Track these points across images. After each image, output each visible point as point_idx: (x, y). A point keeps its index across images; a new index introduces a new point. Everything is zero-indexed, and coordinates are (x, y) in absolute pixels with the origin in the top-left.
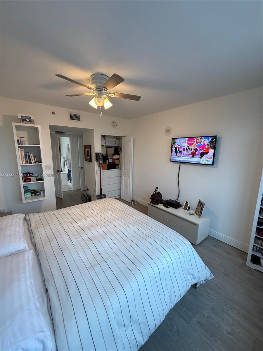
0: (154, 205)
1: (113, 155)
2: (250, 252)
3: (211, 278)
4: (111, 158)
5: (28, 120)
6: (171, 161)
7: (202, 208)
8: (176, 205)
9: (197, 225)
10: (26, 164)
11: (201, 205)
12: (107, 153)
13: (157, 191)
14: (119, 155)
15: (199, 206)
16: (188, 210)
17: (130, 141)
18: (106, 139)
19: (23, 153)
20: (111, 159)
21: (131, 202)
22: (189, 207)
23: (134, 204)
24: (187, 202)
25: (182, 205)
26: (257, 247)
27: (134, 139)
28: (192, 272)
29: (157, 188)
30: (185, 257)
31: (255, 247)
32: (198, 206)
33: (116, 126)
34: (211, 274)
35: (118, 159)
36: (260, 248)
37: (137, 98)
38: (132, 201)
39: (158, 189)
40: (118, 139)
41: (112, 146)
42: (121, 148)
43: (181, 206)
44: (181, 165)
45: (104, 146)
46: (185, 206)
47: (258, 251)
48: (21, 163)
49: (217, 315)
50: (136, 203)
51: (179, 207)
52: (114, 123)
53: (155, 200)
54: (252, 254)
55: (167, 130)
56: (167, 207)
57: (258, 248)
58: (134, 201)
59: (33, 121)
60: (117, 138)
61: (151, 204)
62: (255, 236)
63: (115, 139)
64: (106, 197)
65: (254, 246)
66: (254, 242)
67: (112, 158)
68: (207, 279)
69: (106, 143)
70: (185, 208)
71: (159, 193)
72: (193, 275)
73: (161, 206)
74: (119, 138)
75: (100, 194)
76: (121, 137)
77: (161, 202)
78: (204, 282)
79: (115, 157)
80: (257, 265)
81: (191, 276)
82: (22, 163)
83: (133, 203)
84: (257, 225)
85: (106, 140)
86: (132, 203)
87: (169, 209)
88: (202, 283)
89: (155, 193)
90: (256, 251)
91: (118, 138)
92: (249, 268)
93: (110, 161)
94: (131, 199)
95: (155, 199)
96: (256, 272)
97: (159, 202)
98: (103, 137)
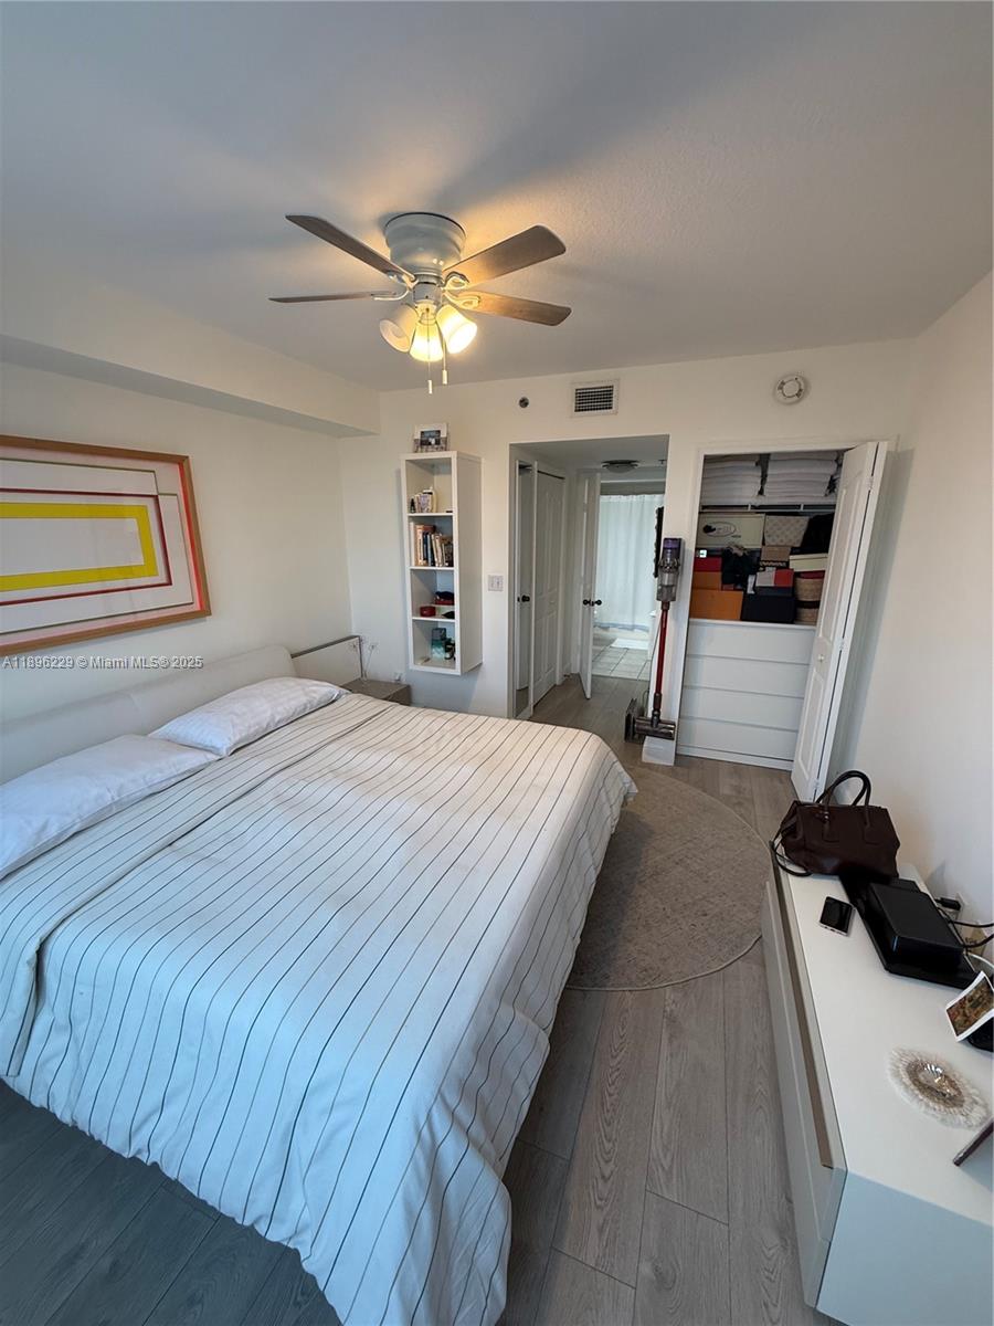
1: (794, 551)
4: (775, 568)
5: (433, 441)
10: (424, 565)
12: (761, 543)
18: (772, 472)
19: (420, 537)
20: (777, 572)
22: (990, 1026)
33: (800, 394)
35: (818, 575)
41: (799, 507)
48: (413, 563)
52: (782, 387)
59: (446, 440)
67: (781, 568)
69: (765, 491)
70: (960, 1018)
76: (841, 453)
82: (417, 564)
85: (768, 479)
98: (754, 464)
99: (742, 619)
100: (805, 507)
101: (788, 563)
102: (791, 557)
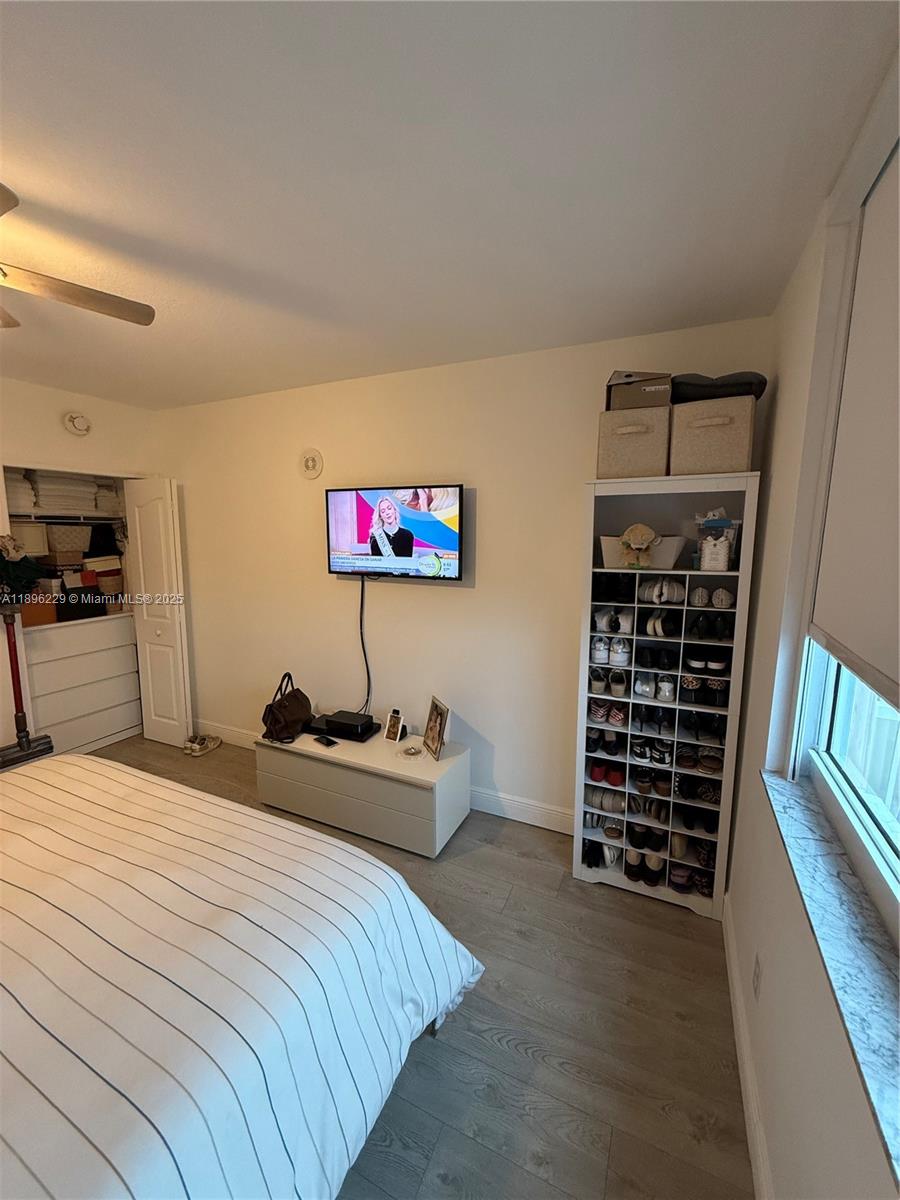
0: (277, 745)
1: (86, 555)
2: (579, 834)
3: (477, 977)
4: (75, 571)
6: (330, 572)
7: (440, 724)
8: (358, 728)
9: (428, 789)
11: (438, 712)
12: (50, 550)
13: (289, 689)
14: (120, 554)
15: (433, 718)
16: (400, 739)
17: (161, 498)
18: (42, 486)
20: (79, 574)
21: (189, 745)
22: (404, 727)
23: (201, 750)
24: (396, 712)
25: (380, 725)
26: (593, 814)
27: (180, 489)
28: (408, 993)
29: (288, 676)
30: (380, 947)
31: (588, 816)
32: (430, 720)
33: (88, 430)
34: (476, 962)
35: (118, 572)
36: (599, 816)
37: (142, 314)
38: (192, 740)
39: (290, 678)
40: (109, 487)
41: (79, 518)
42: (124, 527)
43: (377, 728)
44: (366, 583)
45: (30, 517)
46: (390, 726)
47: (595, 825)
49: (503, 1107)
50: (211, 745)
51: (372, 735)
52: (72, 420)
53: (283, 723)
54: (584, 839)
55: (307, 461)
56: (330, 744)
57: (596, 817)
58: (202, 741)
60: (104, 482)
61: (267, 742)
62: (586, 784)
63: (94, 489)
64: (52, 748)
65: (585, 813)
66: (587, 802)
67: (80, 569)
68: (464, 987)
69: (42, 503)
70: (391, 736)
71: (297, 693)
72: (413, 1001)
73: (306, 743)
74: (111, 485)
75: (16, 740)
76: (121, 480)
77: (308, 726)
78: (460, 999)
79: (96, 565)
80: (597, 869)
81: (409, 1007)
83: (196, 746)
84: (587, 750)
85: (42, 493)
86: (193, 751)
87: (336, 747)
88: (450, 1006)
89: (279, 696)
90: (593, 827)
91: (111, 482)
92: (581, 885)
93: (73, 580)
94: (191, 734)
95: (282, 720)
96: (597, 890)
97: (299, 728)
98: (21, 477)
99: (59, 620)
100: (85, 518)
101: (82, 565)
102: (86, 560)
